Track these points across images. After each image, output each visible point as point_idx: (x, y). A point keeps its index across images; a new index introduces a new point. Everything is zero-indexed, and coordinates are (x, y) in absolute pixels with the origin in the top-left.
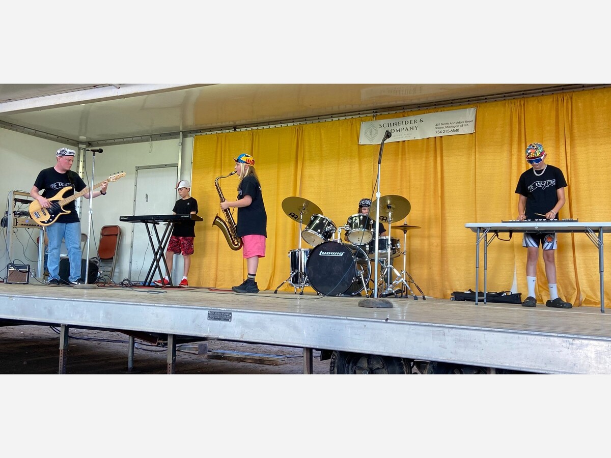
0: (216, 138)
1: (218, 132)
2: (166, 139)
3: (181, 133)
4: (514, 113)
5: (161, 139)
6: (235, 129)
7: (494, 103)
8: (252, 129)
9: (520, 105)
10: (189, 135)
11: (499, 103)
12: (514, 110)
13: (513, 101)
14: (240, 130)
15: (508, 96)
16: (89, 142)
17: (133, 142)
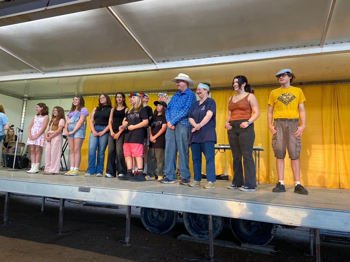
0: (93, 99)
1: (95, 96)
2: (69, 98)
4: (227, 96)
5: (66, 98)
7: (219, 91)
9: (230, 93)
11: (221, 91)
12: (227, 95)
13: (227, 91)
15: (225, 89)
16: (29, 98)
17: (52, 99)
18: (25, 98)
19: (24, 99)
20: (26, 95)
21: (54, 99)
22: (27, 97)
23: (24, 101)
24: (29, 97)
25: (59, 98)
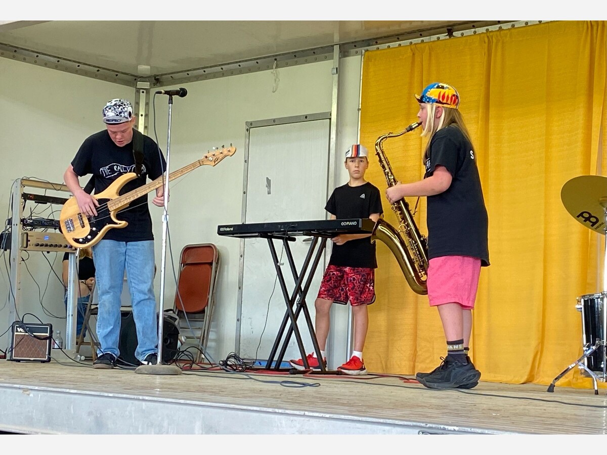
0: (409, 53)
1: (414, 41)
2: (306, 62)
3: (336, 48)
5: (296, 63)
6: (450, 33)
8: (487, 30)
10: (353, 51)
14: (462, 34)
16: (155, 76)
17: (241, 72)
18: (143, 78)
19: (140, 85)
20: (144, 69)
21: (250, 70)
22: (148, 73)
23: (138, 90)
24: (155, 72)
25: (268, 68)
